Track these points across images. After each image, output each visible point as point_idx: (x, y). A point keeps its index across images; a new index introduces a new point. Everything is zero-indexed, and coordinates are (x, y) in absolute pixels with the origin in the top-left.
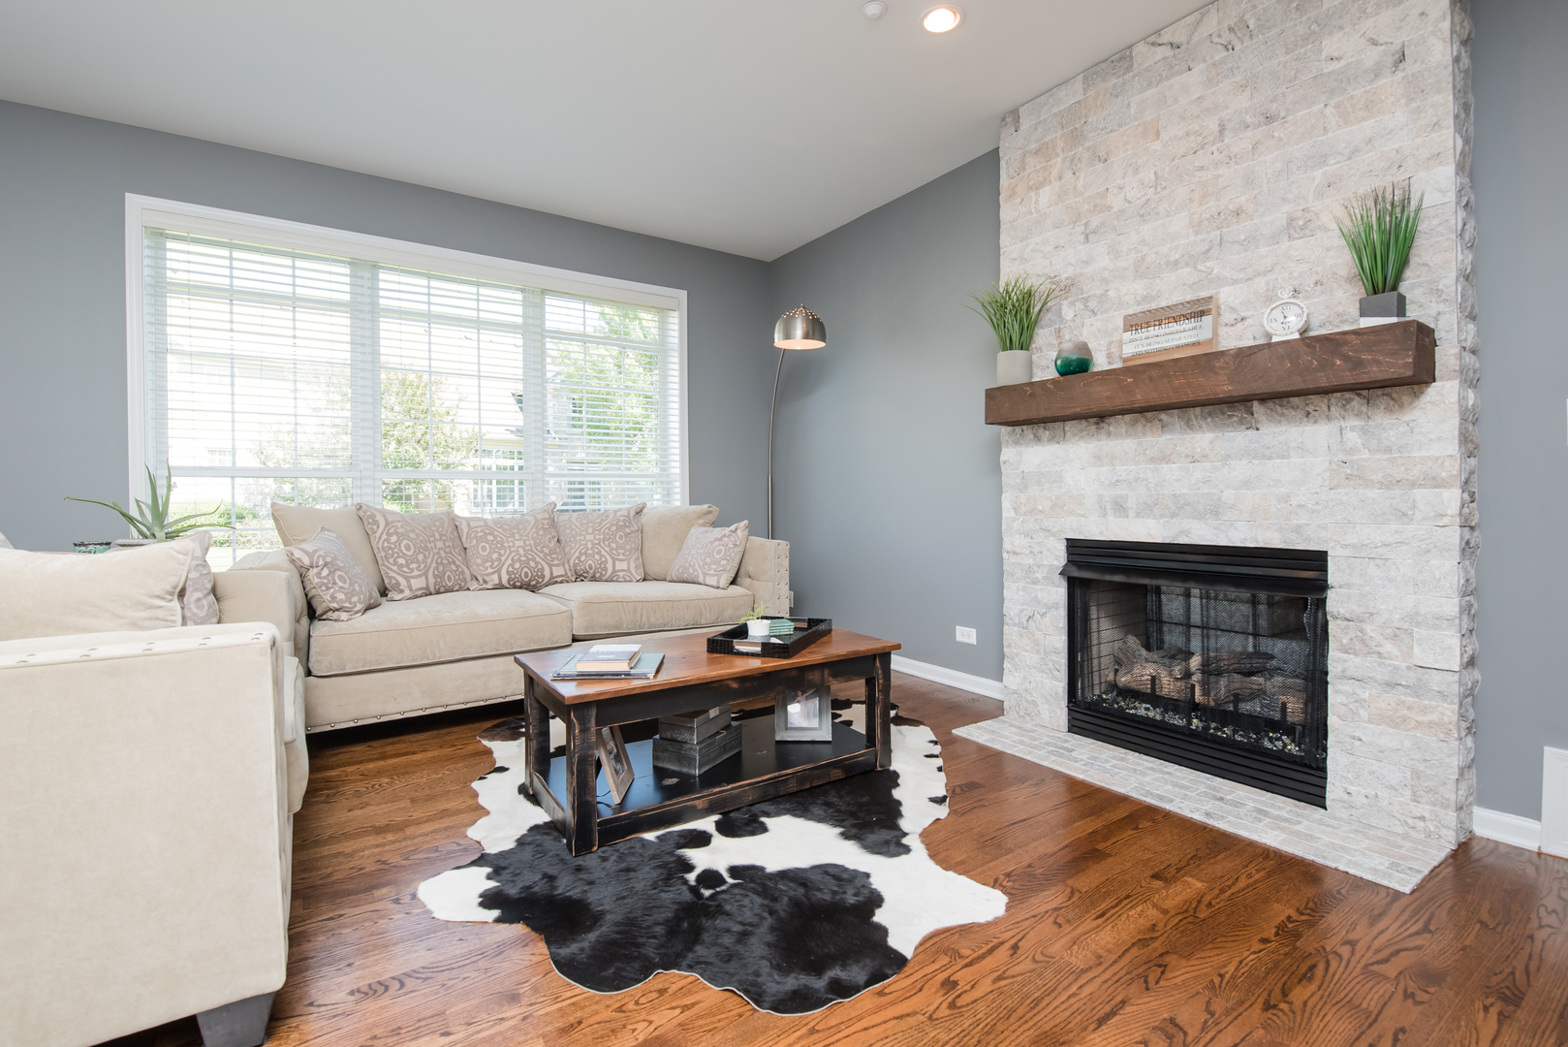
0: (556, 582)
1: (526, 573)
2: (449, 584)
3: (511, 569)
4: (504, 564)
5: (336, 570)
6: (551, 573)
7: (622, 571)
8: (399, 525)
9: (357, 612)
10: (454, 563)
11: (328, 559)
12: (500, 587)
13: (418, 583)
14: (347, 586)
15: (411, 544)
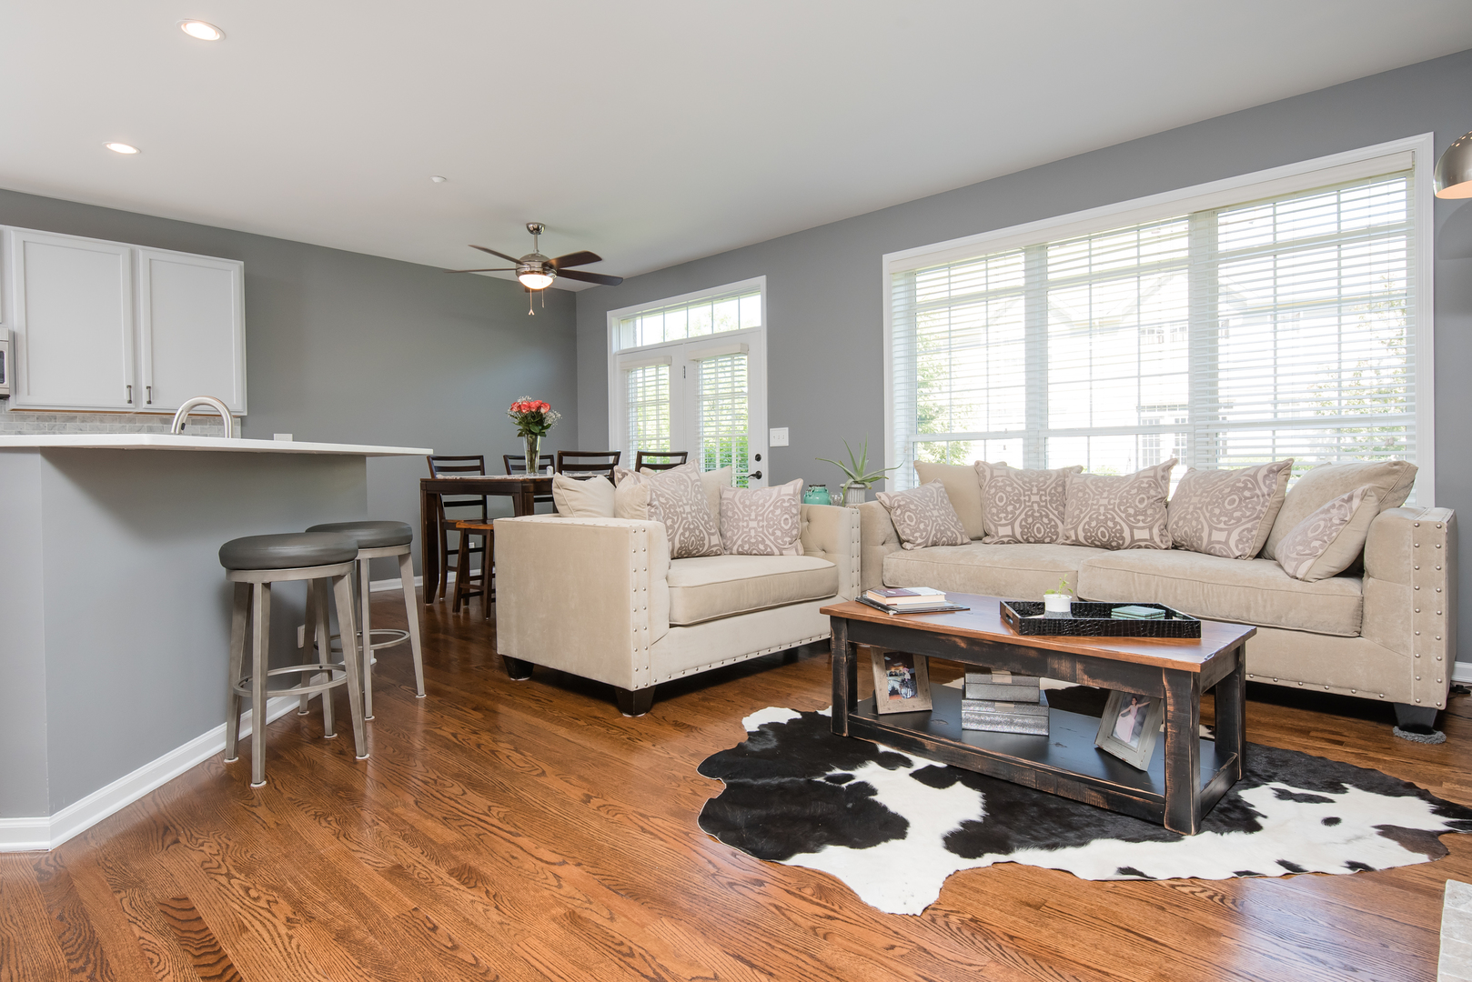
0: (1140, 547)
1: (1103, 533)
2: (1039, 536)
3: (1087, 527)
4: (1082, 520)
5: (907, 511)
6: (1132, 536)
7: (1219, 542)
8: (1000, 479)
9: (919, 545)
10: (1047, 516)
11: (902, 503)
12: (1077, 543)
13: (1004, 531)
14: (913, 524)
15: (1004, 496)
